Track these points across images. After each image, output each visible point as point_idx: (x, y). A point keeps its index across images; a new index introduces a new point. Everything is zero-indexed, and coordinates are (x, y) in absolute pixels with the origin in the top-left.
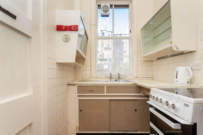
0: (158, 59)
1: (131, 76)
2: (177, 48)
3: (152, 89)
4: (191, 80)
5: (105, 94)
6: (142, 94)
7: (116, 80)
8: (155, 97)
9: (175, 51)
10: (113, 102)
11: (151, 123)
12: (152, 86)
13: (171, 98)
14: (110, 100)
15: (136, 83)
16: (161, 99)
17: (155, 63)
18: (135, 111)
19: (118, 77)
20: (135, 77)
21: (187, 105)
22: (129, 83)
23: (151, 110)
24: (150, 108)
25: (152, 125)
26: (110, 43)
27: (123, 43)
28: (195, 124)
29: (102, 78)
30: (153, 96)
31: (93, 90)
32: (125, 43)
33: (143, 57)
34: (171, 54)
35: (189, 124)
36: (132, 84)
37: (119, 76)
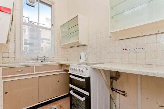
0: (71, 47)
1: (53, 58)
2: (81, 43)
3: (70, 65)
4: (86, 59)
5: (35, 73)
6: (62, 70)
7: (42, 62)
8: (73, 69)
9: (80, 44)
10: (41, 79)
11: (70, 84)
12: (70, 63)
13: (83, 68)
14: (39, 77)
15: (59, 63)
16: (76, 69)
17: (69, 50)
18: (58, 82)
19: (43, 59)
20: (56, 59)
21: (87, 69)
22: (54, 63)
23: (71, 76)
24: (70, 75)
25: (71, 86)
26: (27, 28)
27: (41, 31)
28: (90, 76)
29: (28, 60)
30: (71, 68)
31: (22, 71)
32: (41, 32)
33: (62, 45)
34: (78, 45)
35: (88, 77)
36: (56, 63)
37: (45, 58)
